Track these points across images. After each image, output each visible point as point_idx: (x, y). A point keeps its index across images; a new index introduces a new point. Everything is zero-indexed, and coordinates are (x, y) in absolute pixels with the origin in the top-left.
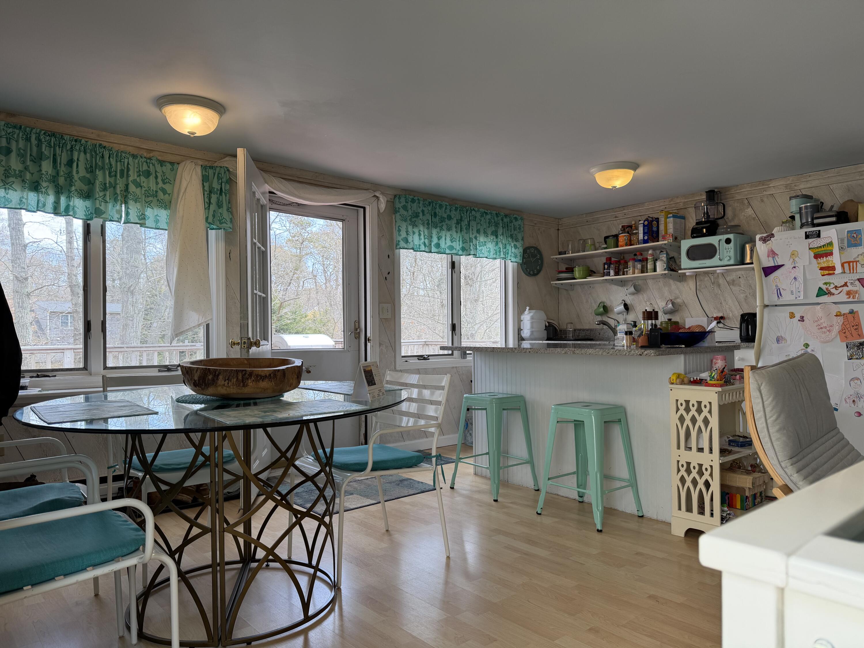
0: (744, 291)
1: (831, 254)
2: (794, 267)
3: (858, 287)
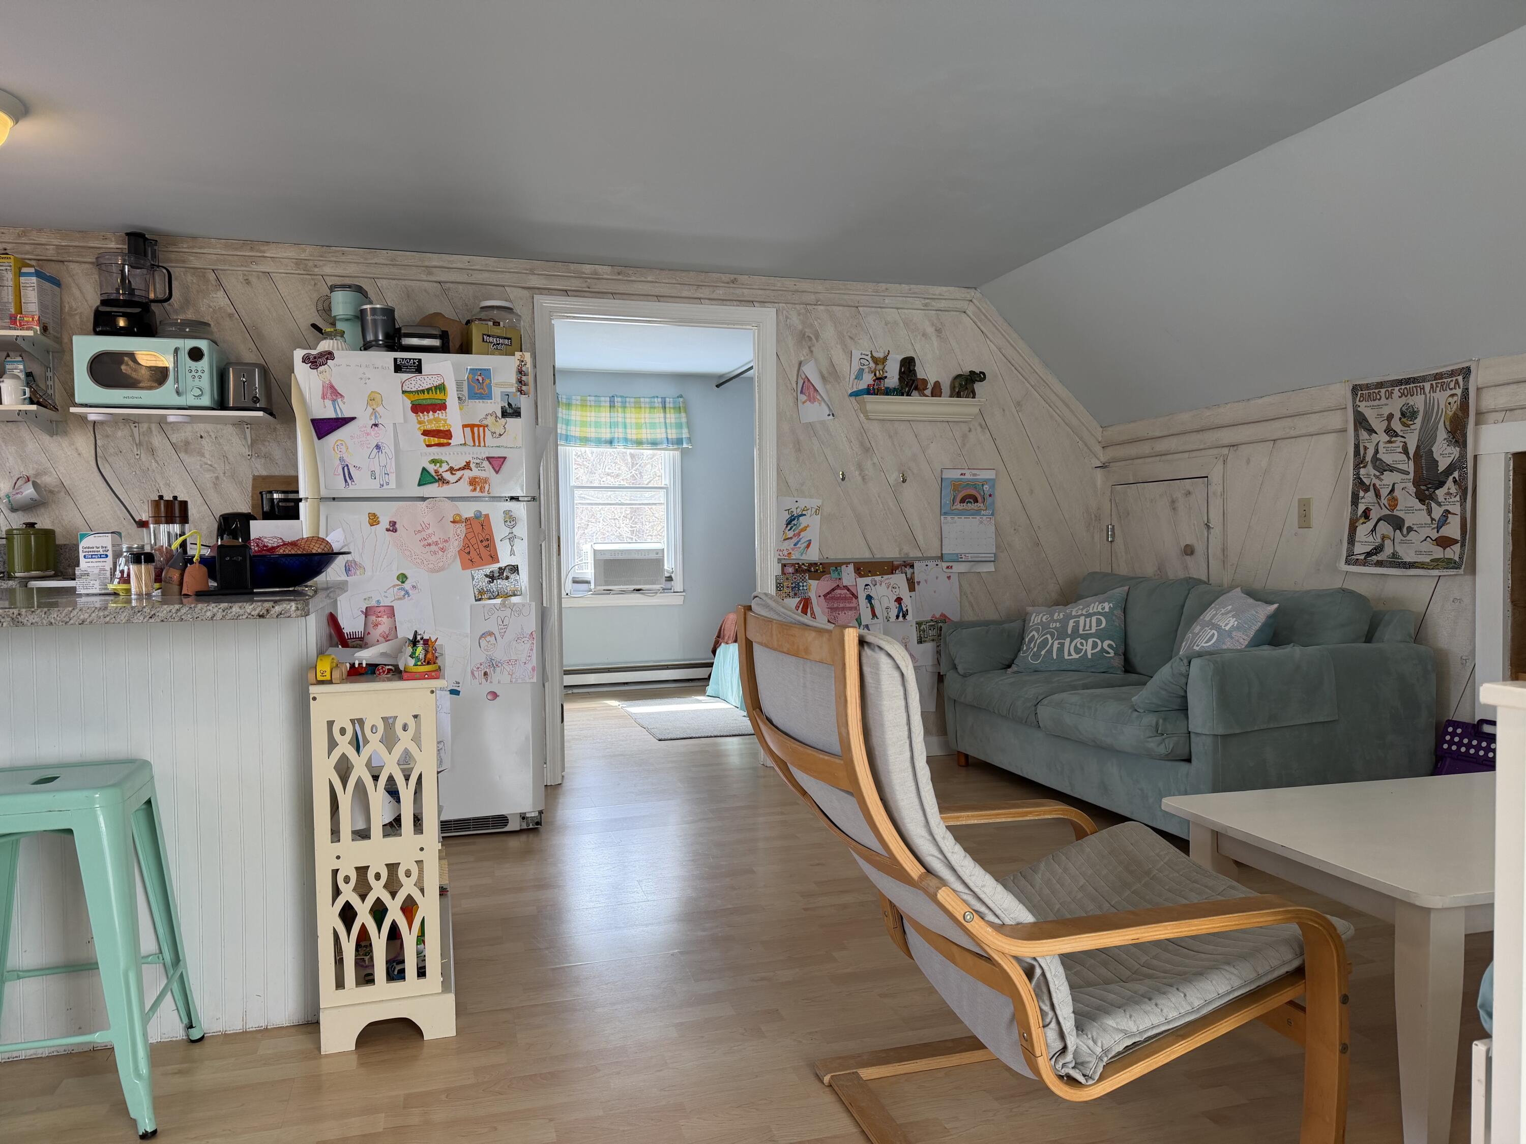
0: (211, 465)
1: (442, 407)
2: (376, 425)
3: (487, 472)
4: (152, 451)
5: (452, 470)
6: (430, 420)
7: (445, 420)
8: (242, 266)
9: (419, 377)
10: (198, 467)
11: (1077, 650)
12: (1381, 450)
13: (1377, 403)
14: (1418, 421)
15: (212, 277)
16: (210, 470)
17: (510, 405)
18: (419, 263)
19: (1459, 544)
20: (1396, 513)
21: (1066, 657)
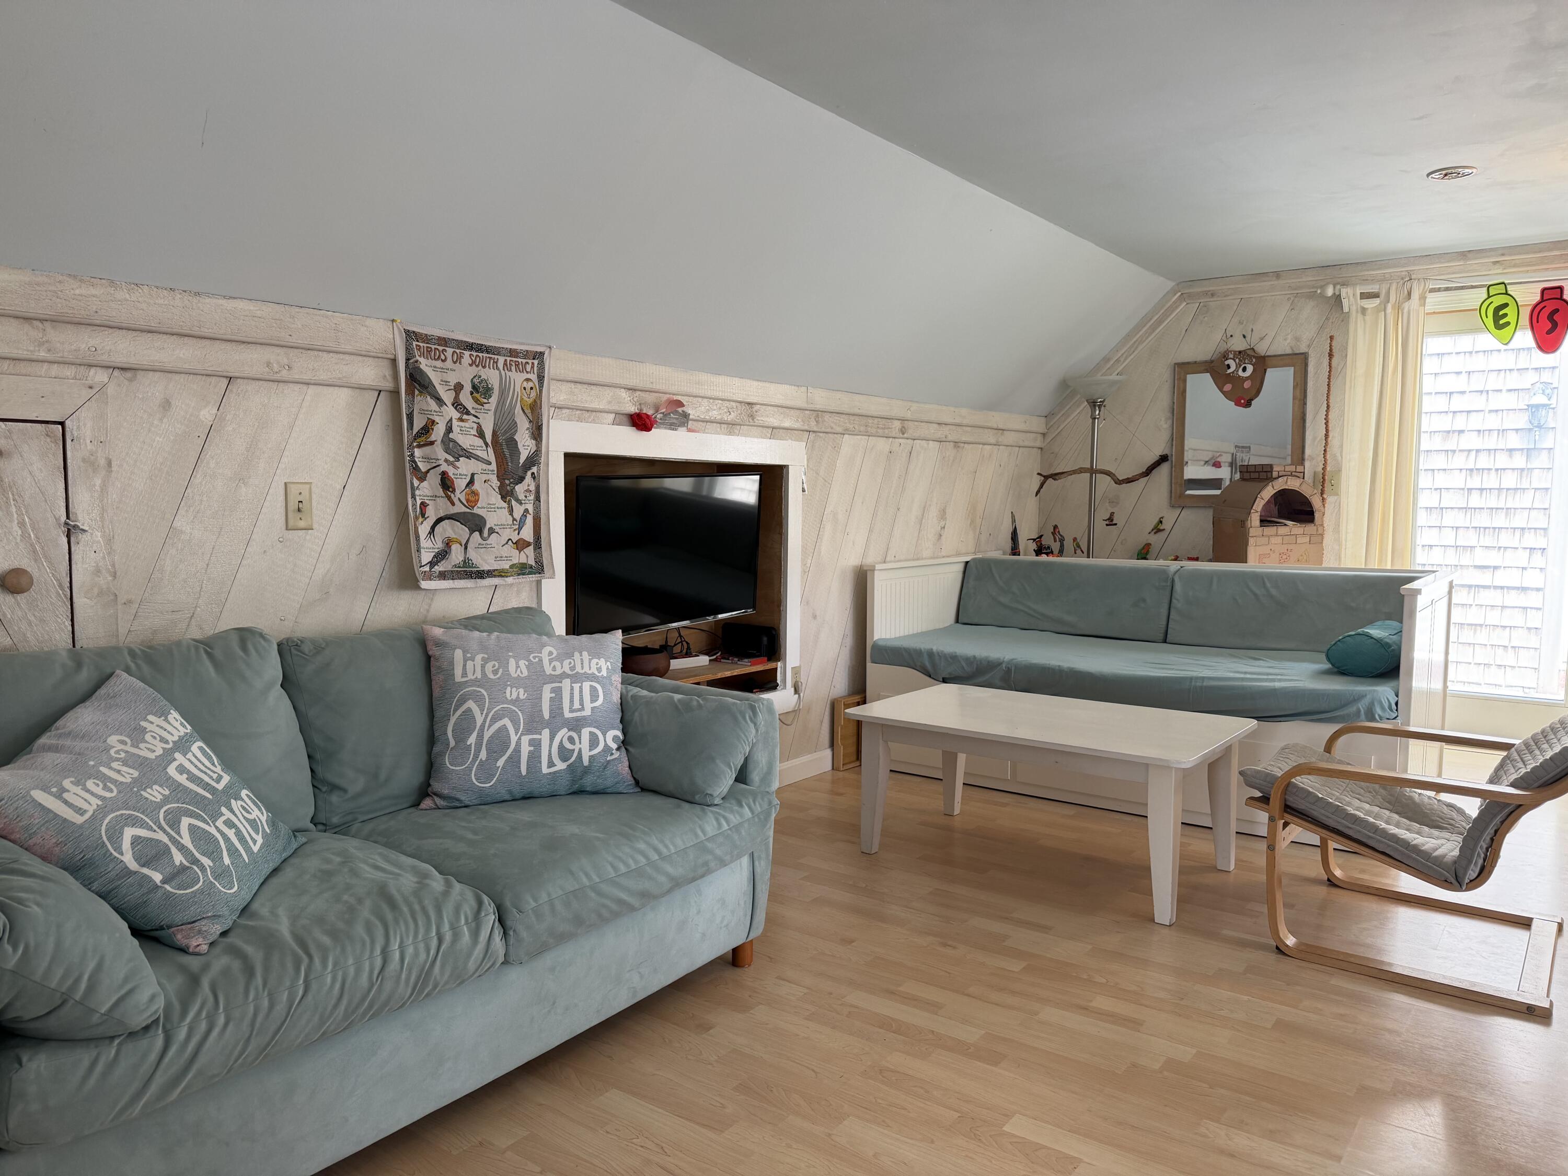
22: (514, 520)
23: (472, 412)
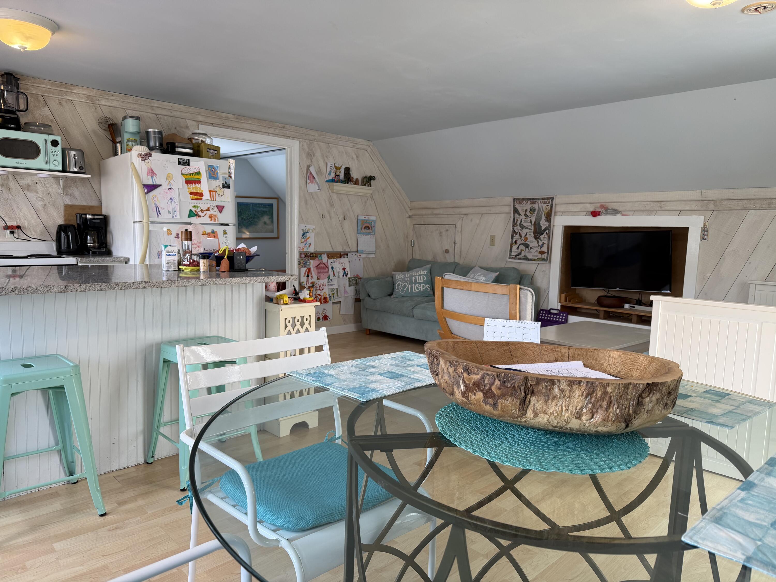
0: (42, 198)
1: (199, 182)
2: (170, 189)
3: (216, 212)
4: (9, 189)
5: (202, 211)
6: (194, 188)
7: (200, 188)
8: (59, 95)
9: (188, 167)
10: (35, 199)
11: (418, 289)
12: (523, 221)
13: (522, 205)
14: (536, 213)
15: (42, 99)
16: (41, 201)
17: (226, 182)
18: (149, 104)
19: (546, 254)
20: (527, 242)
21: (414, 291)
22: (539, 245)
23: (529, 216)
